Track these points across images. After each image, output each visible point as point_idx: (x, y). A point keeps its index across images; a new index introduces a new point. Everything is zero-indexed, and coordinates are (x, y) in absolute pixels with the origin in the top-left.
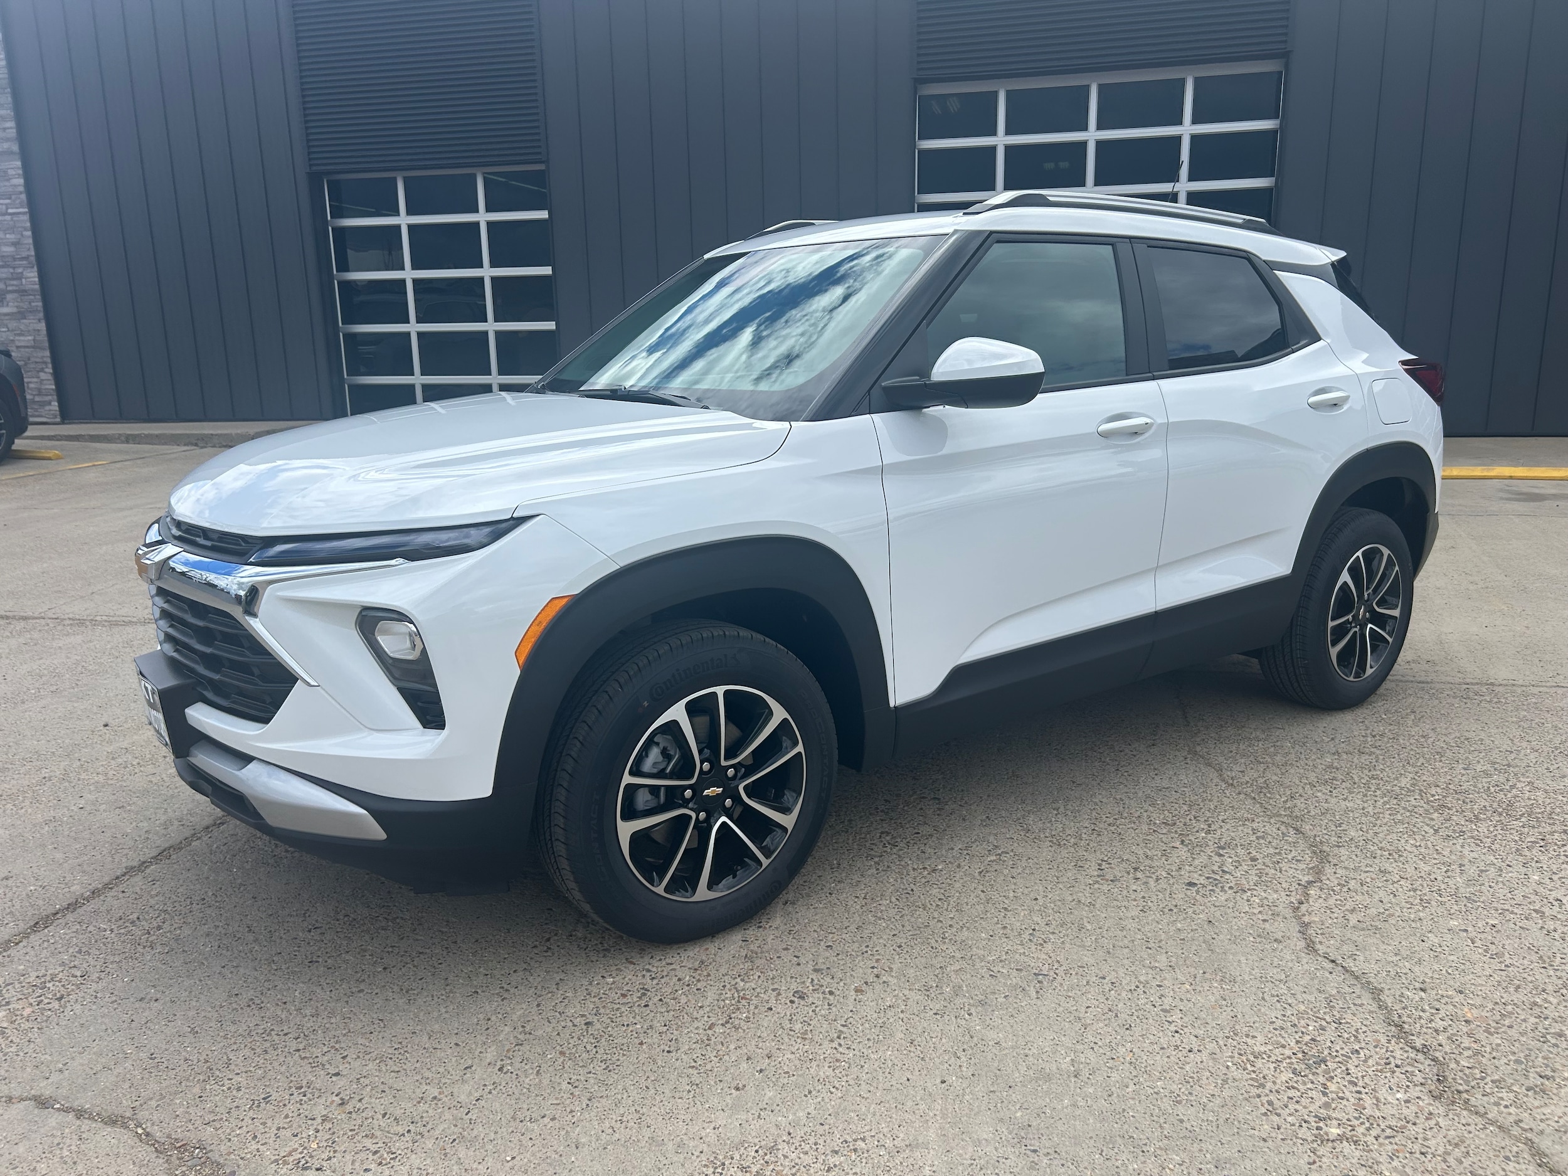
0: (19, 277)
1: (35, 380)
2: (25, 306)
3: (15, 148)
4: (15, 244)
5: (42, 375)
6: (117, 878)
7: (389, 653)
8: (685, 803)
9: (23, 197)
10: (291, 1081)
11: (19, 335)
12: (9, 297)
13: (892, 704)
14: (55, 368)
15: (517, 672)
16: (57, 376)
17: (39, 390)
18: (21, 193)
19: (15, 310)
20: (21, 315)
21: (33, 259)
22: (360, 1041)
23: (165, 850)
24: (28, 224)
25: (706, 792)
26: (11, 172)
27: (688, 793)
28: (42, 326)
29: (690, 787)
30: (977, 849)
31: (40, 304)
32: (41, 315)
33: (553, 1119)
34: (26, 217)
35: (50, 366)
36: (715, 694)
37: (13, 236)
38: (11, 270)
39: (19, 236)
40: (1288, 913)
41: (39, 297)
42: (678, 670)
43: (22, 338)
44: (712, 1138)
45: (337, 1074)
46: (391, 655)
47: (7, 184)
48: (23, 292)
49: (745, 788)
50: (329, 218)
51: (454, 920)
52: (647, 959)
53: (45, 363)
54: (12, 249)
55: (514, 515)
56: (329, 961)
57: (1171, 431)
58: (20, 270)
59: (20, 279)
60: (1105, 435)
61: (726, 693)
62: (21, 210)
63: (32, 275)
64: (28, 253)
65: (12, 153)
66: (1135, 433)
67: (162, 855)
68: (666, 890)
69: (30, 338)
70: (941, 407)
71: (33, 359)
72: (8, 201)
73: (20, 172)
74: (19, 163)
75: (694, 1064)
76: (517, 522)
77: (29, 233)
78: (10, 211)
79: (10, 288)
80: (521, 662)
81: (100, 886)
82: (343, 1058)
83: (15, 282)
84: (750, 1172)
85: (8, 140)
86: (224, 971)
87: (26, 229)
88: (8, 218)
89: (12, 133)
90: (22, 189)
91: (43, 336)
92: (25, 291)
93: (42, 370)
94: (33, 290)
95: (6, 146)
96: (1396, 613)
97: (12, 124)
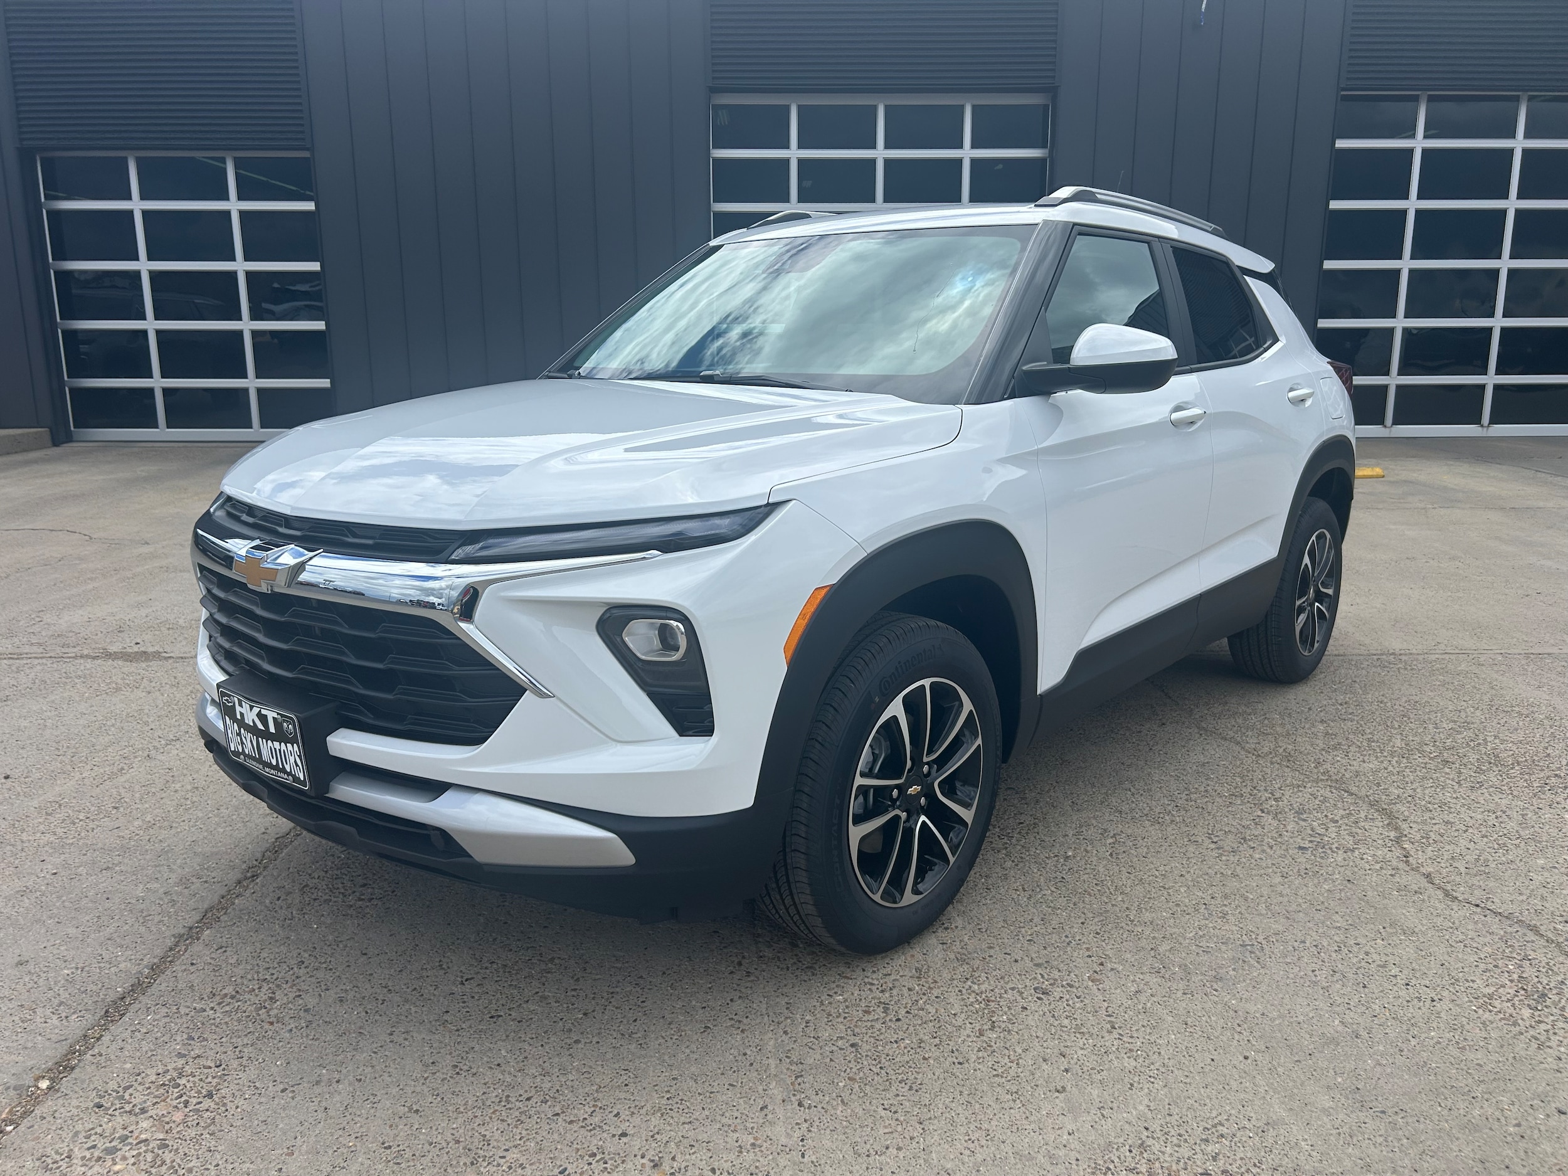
6: (171, 949)
7: (639, 655)
8: (895, 804)
10: (578, 1150)
13: (1039, 691)
15: (784, 669)
22: (622, 1095)
23: (206, 912)
25: (909, 791)
27: (895, 793)
29: (897, 786)
30: (1091, 833)
33: (899, 1149)
36: (924, 687)
40: (1402, 865)
42: (899, 663)
44: (1075, 1145)
45: (624, 1135)
46: (643, 657)
49: (939, 784)
50: (43, 200)
51: (622, 954)
52: (859, 972)
55: (771, 501)
56: (513, 1014)
57: (1212, 421)
60: (1175, 424)
61: (932, 685)
66: (1192, 422)
67: (209, 917)
68: (882, 897)
70: (1064, 393)
75: (995, 1073)
76: (772, 507)
80: (788, 657)
81: (156, 961)
82: (615, 1116)
84: (1141, 1172)
86: (394, 1038)
96: (1330, 592)
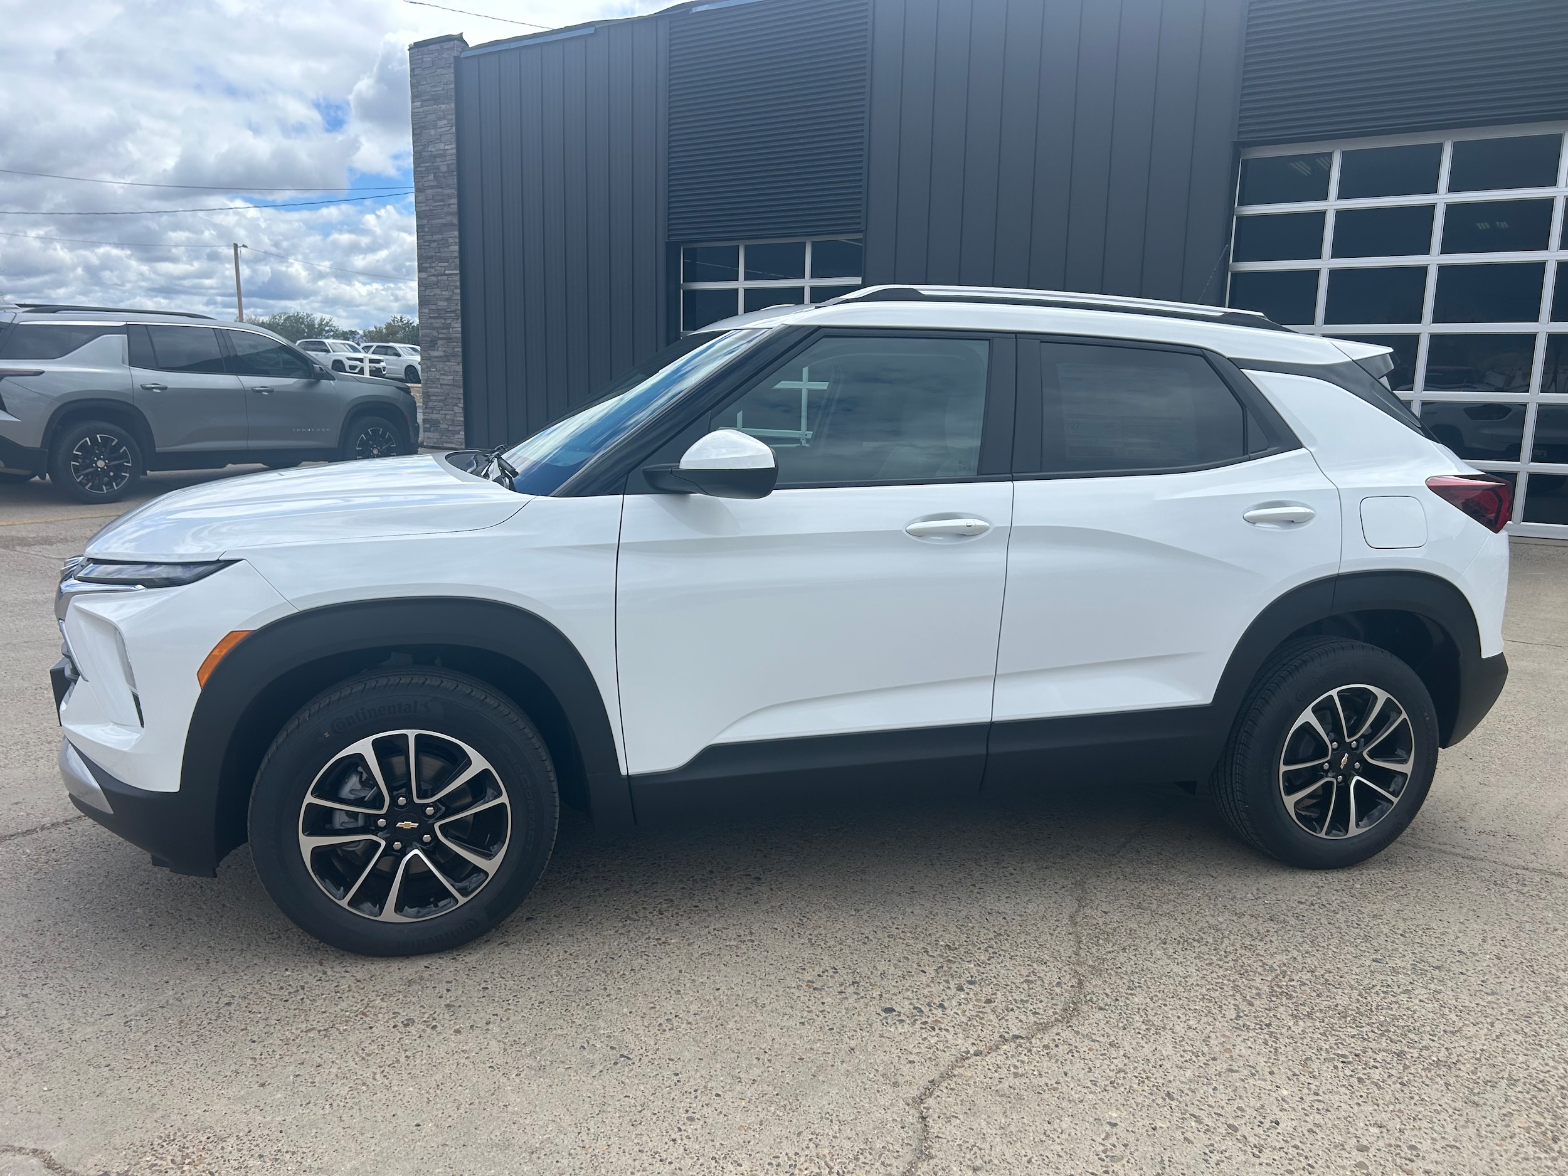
0: (447, 327)
1: (451, 412)
2: (450, 350)
3: (455, 221)
4: (448, 300)
5: (457, 409)
8: (377, 830)
9: (457, 261)
11: (444, 374)
12: (440, 342)
13: (624, 772)
14: (465, 403)
15: (199, 691)
16: (466, 409)
17: (453, 421)
18: (456, 257)
19: (442, 354)
20: (446, 358)
21: (459, 312)
24: (458, 284)
25: (399, 824)
26: (451, 240)
27: (383, 823)
28: (460, 368)
29: (382, 816)
31: (460, 350)
32: (460, 359)
34: (458, 278)
35: (462, 401)
36: (406, 736)
37: (447, 293)
38: (443, 321)
39: (451, 293)
41: (460, 344)
42: (362, 709)
43: (445, 377)
47: (446, 250)
48: (449, 339)
49: (440, 827)
50: (682, 282)
53: (459, 399)
54: (445, 303)
55: (221, 558)
57: (1011, 536)
58: (449, 321)
59: (448, 328)
60: (919, 534)
61: (418, 737)
62: (454, 272)
63: (456, 325)
64: (455, 307)
65: (453, 225)
66: (963, 534)
68: (349, 904)
69: (451, 377)
71: (451, 395)
72: (446, 264)
73: (457, 240)
74: (456, 233)
76: (222, 564)
77: (458, 291)
78: (447, 272)
79: (440, 336)
80: (203, 683)
83: (445, 331)
85: (451, 214)
87: (456, 288)
88: (445, 278)
89: (455, 208)
90: (456, 254)
91: (459, 377)
92: (451, 339)
93: (456, 405)
94: (457, 338)
95: (449, 218)
96: (1407, 769)
97: (455, 201)
